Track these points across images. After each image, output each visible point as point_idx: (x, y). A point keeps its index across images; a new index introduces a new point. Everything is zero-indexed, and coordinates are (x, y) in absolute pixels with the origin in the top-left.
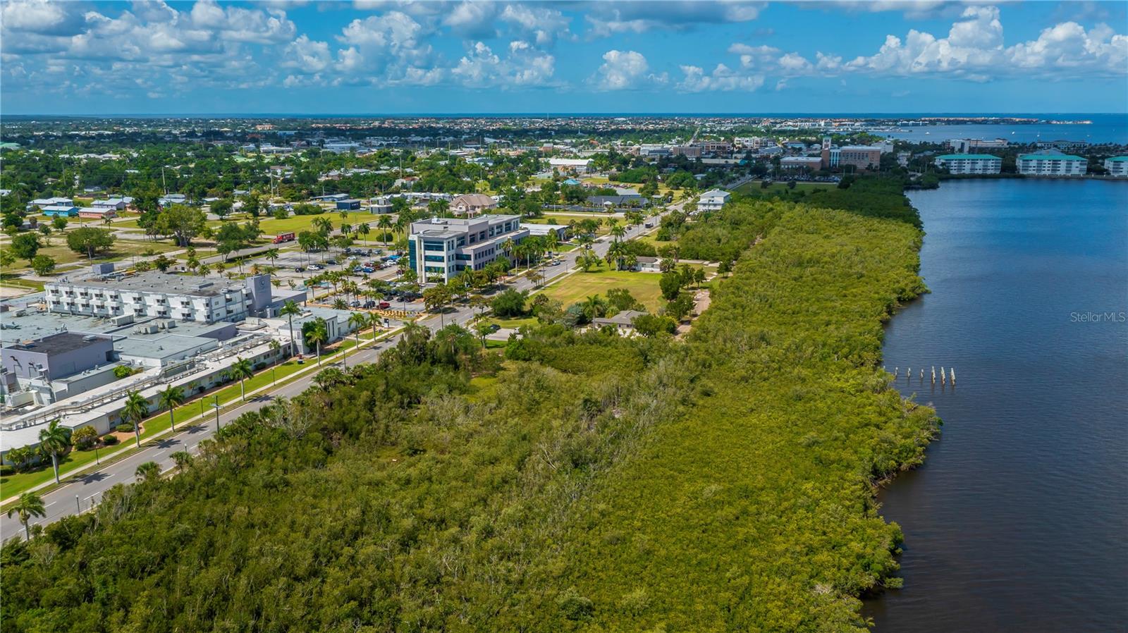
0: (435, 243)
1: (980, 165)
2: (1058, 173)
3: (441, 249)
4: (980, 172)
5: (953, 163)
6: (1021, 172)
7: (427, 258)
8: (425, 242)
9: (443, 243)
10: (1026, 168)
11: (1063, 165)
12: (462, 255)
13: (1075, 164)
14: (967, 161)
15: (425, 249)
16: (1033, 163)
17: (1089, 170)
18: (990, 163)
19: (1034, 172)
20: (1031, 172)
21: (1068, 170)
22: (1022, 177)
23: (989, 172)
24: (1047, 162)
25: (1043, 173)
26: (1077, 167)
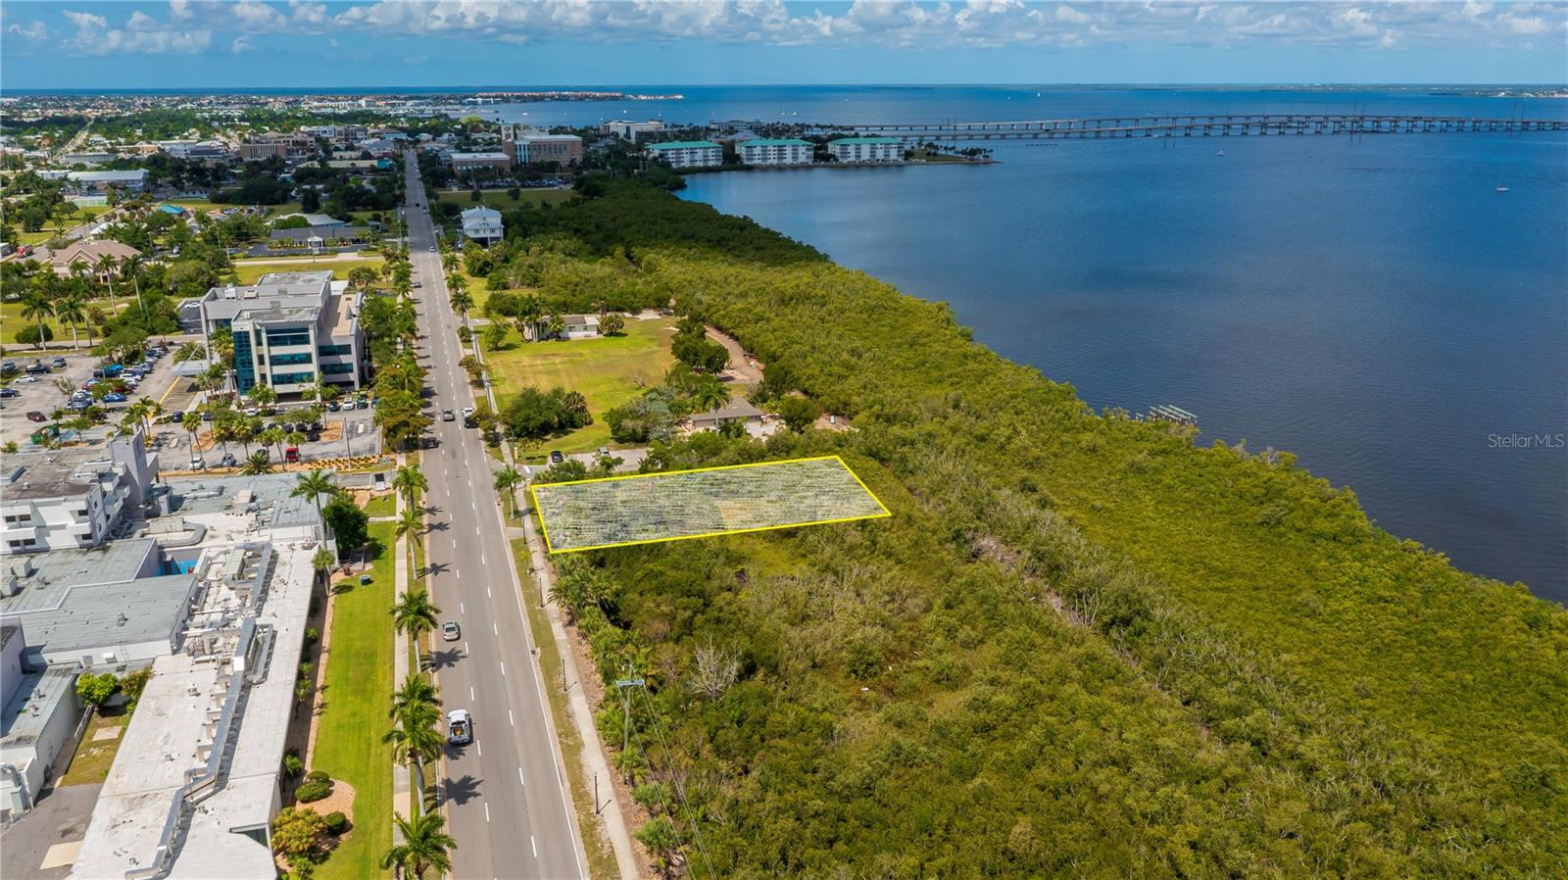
0: (290, 331)
1: (700, 154)
2: (785, 161)
3: (305, 340)
4: (701, 164)
5: (670, 154)
6: (746, 162)
7: (276, 361)
8: (268, 332)
9: (307, 330)
10: (750, 156)
11: (789, 151)
12: (332, 346)
13: (802, 150)
14: (684, 151)
15: (270, 344)
16: (757, 151)
17: (817, 157)
18: (710, 153)
19: (760, 162)
20: (757, 161)
21: (795, 158)
22: (750, 169)
23: (711, 164)
24: (771, 148)
25: (769, 162)
26: (804, 155)
